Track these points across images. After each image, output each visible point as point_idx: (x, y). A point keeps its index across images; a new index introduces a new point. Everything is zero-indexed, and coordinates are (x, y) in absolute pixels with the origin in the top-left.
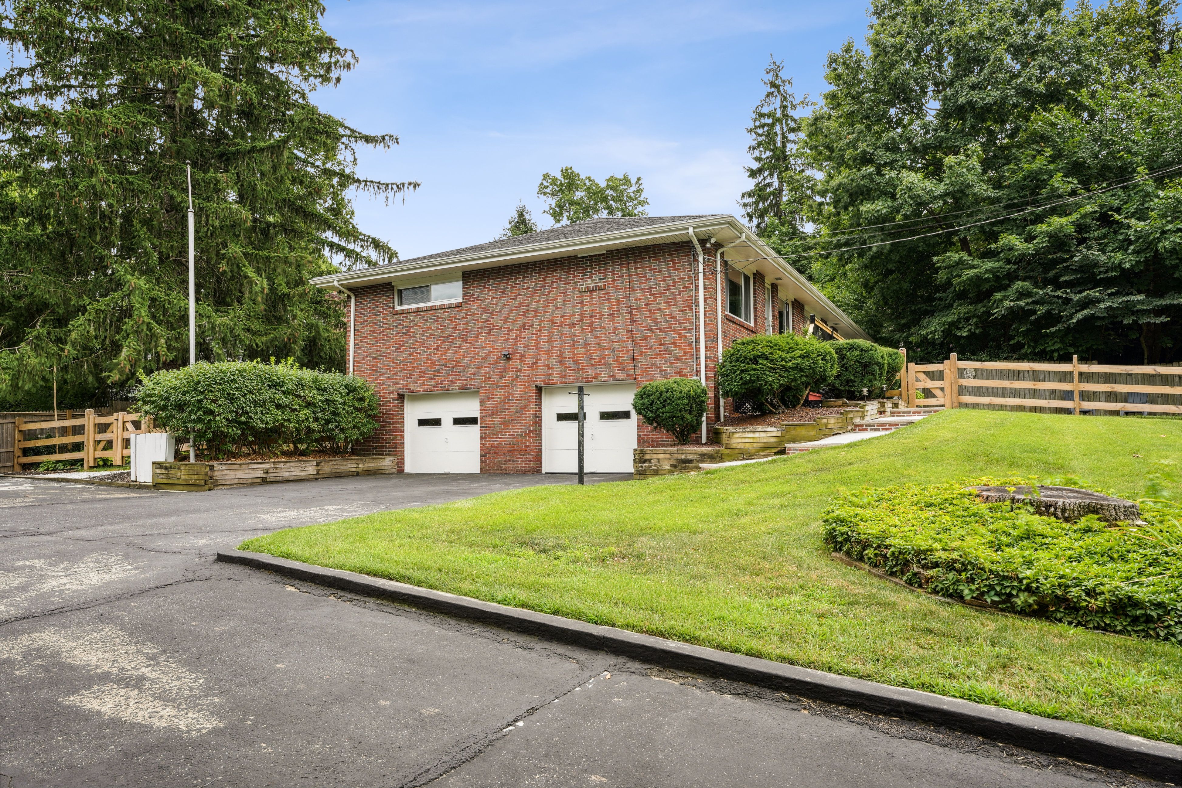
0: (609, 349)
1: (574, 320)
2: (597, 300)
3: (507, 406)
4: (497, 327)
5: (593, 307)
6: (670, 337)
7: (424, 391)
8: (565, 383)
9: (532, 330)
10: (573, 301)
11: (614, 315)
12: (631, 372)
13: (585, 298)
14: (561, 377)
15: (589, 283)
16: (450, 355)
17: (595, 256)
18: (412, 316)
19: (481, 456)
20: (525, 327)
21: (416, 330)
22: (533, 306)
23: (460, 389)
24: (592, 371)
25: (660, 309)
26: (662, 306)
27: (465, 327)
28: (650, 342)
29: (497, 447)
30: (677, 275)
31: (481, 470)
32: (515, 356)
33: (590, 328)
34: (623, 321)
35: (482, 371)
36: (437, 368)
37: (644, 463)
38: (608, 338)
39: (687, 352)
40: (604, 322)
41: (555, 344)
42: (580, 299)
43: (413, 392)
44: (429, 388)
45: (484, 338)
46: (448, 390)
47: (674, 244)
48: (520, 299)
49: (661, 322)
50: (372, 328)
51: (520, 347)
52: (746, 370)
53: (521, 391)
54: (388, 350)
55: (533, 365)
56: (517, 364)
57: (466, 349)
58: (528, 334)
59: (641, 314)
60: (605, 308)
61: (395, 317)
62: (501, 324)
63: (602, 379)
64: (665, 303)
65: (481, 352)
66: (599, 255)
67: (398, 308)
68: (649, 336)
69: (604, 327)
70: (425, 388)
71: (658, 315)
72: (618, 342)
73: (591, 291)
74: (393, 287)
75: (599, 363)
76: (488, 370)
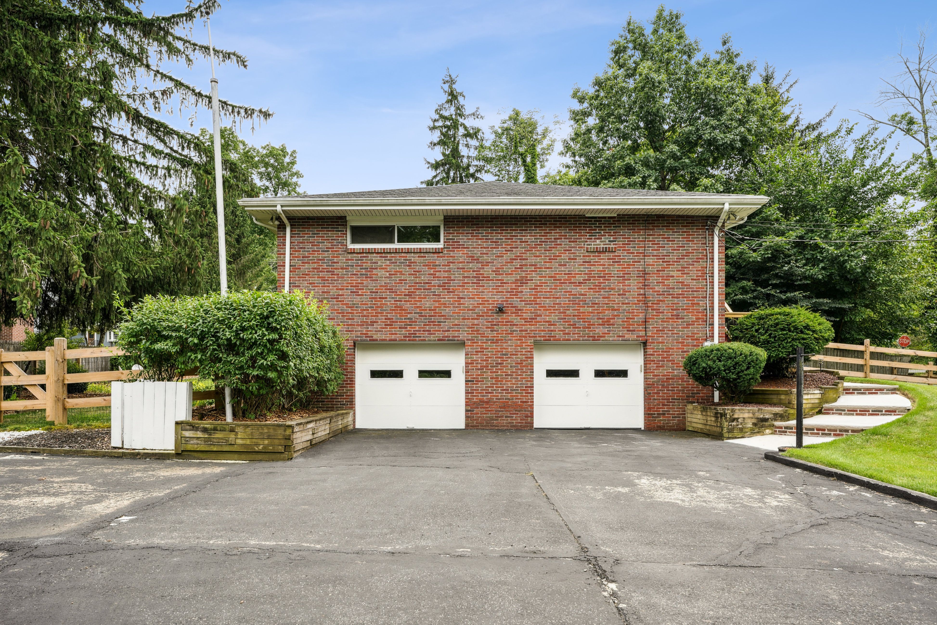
0: (618, 310)
1: (580, 278)
2: (606, 262)
3: (499, 361)
4: (488, 279)
5: (601, 268)
6: (683, 303)
7: (391, 340)
8: (569, 340)
9: (531, 284)
10: (580, 260)
11: (624, 278)
12: (642, 333)
13: (593, 258)
14: (564, 334)
15: (599, 244)
16: (427, 303)
17: (605, 218)
18: (375, 257)
19: (467, 411)
20: (523, 281)
21: (381, 273)
22: (532, 260)
23: (439, 340)
24: (600, 330)
25: (673, 276)
26: (675, 274)
27: (446, 275)
28: (663, 307)
29: (487, 403)
30: (692, 246)
31: (467, 425)
32: (510, 310)
33: (598, 288)
34: (634, 284)
35: (469, 323)
36: (409, 316)
37: (733, 422)
38: (618, 299)
39: (700, 318)
40: (614, 283)
41: (558, 301)
42: (587, 259)
43: (376, 340)
44: (398, 337)
45: (472, 289)
46: (425, 340)
47: (688, 217)
48: (517, 252)
49: (674, 288)
50: (315, 266)
51: (516, 301)
52: (796, 339)
53: (516, 346)
54: (341, 292)
55: (531, 320)
56: (513, 318)
57: (447, 298)
58: (526, 290)
59: (653, 280)
60: (615, 270)
61: (350, 256)
62: (493, 276)
63: (610, 338)
64: (677, 271)
65: (468, 303)
66: (609, 218)
67: (351, 246)
68: (661, 301)
69: (613, 289)
70: (393, 337)
71: (671, 282)
72: (629, 303)
73: (600, 252)
74: (346, 221)
75: (607, 322)
76: (476, 322)
